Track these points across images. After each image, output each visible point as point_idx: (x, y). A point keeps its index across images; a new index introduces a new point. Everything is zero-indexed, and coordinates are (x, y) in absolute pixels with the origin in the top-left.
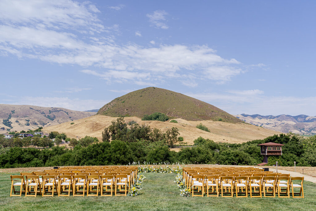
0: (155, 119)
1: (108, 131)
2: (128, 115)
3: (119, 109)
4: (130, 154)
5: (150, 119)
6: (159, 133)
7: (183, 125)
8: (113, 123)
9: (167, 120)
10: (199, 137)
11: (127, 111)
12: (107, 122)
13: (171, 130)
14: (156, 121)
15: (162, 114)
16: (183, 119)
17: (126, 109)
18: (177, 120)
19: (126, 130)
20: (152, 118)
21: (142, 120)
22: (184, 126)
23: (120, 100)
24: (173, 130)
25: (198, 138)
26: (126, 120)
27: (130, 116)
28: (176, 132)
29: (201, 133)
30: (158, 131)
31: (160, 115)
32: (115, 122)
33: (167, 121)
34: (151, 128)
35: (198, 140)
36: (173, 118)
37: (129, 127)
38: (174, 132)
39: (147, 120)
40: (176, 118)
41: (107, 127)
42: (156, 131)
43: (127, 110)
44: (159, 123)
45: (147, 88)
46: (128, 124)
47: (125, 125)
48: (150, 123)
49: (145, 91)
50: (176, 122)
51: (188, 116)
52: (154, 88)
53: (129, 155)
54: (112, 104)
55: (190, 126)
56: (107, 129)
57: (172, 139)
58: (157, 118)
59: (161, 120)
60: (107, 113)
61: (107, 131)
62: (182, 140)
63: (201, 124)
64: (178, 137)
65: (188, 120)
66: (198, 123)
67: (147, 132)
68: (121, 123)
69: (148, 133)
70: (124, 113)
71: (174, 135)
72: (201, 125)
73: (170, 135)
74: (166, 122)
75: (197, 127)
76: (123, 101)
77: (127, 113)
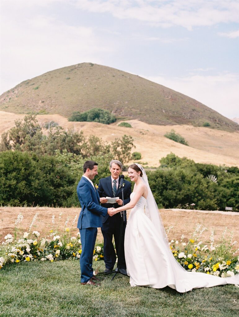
0: (93, 119)
1: (8, 139)
2: (44, 112)
3: (28, 100)
4: (39, 179)
5: (84, 119)
6: (98, 143)
7: (141, 132)
8: (18, 124)
9: (113, 121)
10: (169, 153)
11: (42, 105)
12: (6, 122)
13: (121, 139)
14: (94, 123)
15: (105, 110)
16: (141, 120)
17: (40, 102)
18: (132, 122)
19: (40, 137)
20: (86, 117)
21: (70, 120)
22: (143, 134)
23: (30, 84)
24: (124, 139)
25: (168, 155)
26: (40, 120)
27: (48, 113)
28: (128, 142)
29: (172, 146)
30: (97, 140)
31: (100, 112)
32: (20, 123)
33: (114, 124)
34: (84, 135)
35: (167, 158)
36: (123, 119)
37: (45, 132)
39: (78, 121)
40: (129, 120)
41: (6, 131)
42: (94, 140)
43: (43, 102)
44: (99, 126)
45: (79, 64)
46: (44, 127)
47: (39, 128)
48: (82, 126)
49: (76, 70)
50: (129, 126)
51: (150, 116)
52: (92, 65)
53: (37, 181)
54: (16, 92)
55: (154, 134)
56: (7, 134)
57: (121, 156)
58: (96, 117)
59: (103, 122)
60: (7, 107)
61: (6, 137)
62: (139, 157)
63: (173, 130)
64: (132, 151)
65: (150, 123)
66: (168, 129)
67: (79, 140)
68: (33, 126)
69: (79, 143)
70: (37, 107)
71: (125, 148)
72: (173, 132)
73: (119, 149)
74: (111, 126)
75: (166, 136)
76: (35, 86)
77: (42, 107)
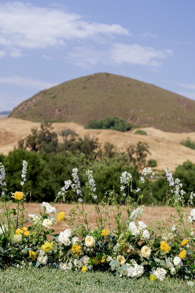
0: (108, 127)
1: (25, 145)
2: (60, 120)
3: (46, 108)
5: (99, 127)
6: (113, 150)
7: (156, 140)
8: (34, 131)
9: (128, 129)
10: (185, 160)
11: (59, 113)
12: (23, 130)
13: (136, 146)
14: (109, 131)
15: (121, 118)
16: (157, 128)
17: (57, 110)
18: (147, 130)
19: (56, 144)
20: (102, 125)
21: (86, 128)
22: (159, 141)
23: (47, 93)
24: (139, 145)
25: (184, 163)
26: (56, 127)
27: (64, 121)
28: (144, 149)
29: (189, 153)
30: (112, 147)
31: (116, 120)
32: (36, 130)
33: (129, 132)
34: (100, 141)
35: (184, 166)
36: (139, 127)
37: (61, 140)
38: (142, 149)
39: (94, 128)
40: (145, 127)
41: (23, 138)
42: (109, 147)
43: (60, 111)
44: (115, 134)
45: (95, 75)
46: (60, 135)
47: (55, 135)
48: (98, 133)
49: (92, 80)
50: (144, 133)
51: (165, 124)
52: (108, 75)
54: (34, 101)
55: (169, 142)
56: (23, 141)
57: (137, 163)
58: (111, 125)
59: (119, 130)
60: (24, 116)
61: (23, 143)
62: (154, 164)
63: (189, 138)
64: (148, 159)
65: (165, 131)
66: (184, 136)
67: (94, 147)
68: (48, 132)
69: (94, 149)
70: (54, 115)
71: (141, 155)
72: (188, 140)
73: (134, 156)
74: (126, 134)
75: (182, 144)
76: (52, 96)
77: (59, 116)
